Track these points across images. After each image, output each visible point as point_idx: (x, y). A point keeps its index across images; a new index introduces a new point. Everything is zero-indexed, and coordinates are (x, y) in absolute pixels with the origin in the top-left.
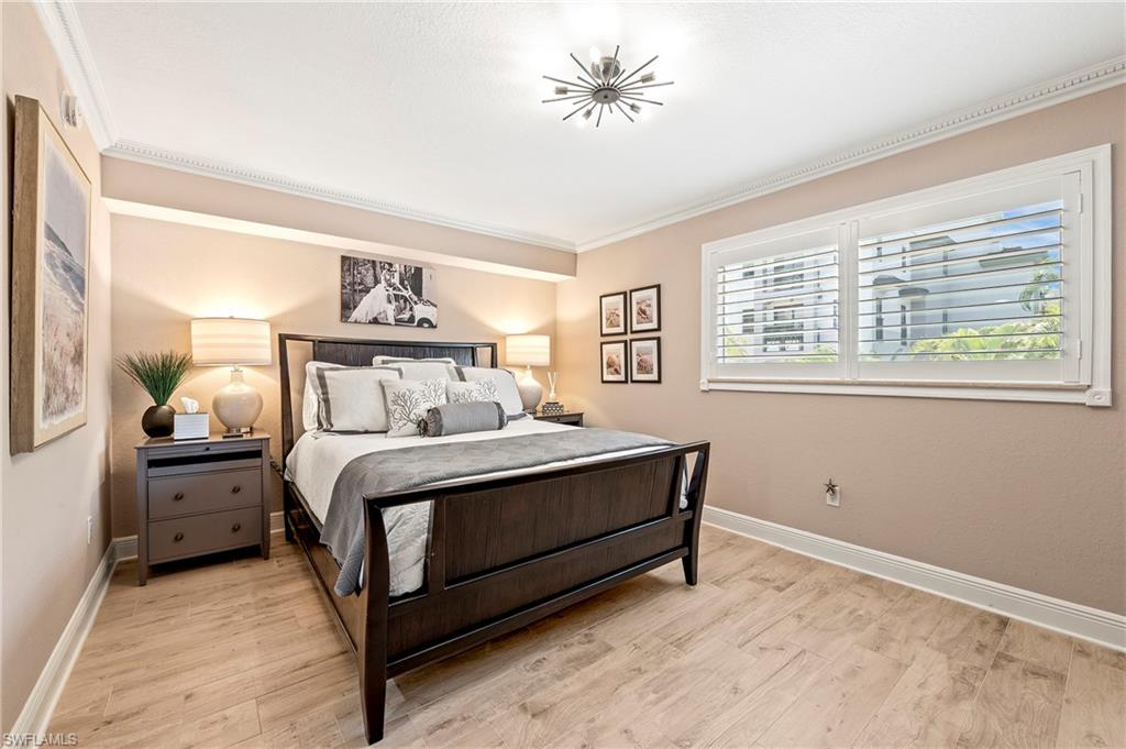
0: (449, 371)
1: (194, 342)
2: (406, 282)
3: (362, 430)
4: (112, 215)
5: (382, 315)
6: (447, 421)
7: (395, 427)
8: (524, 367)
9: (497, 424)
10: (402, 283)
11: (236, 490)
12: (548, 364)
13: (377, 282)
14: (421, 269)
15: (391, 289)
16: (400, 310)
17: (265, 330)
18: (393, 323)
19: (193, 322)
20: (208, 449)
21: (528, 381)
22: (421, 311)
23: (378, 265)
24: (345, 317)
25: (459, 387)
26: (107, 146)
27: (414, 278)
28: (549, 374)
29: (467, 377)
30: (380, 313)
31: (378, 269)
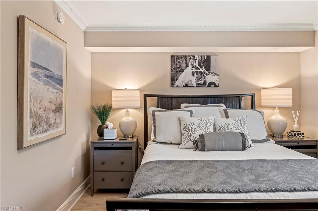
0: (220, 111)
1: (113, 99)
2: (202, 64)
3: (169, 142)
4: (92, 53)
5: (190, 82)
6: (208, 143)
7: (183, 143)
8: (274, 108)
9: (241, 147)
10: (200, 65)
11: (122, 163)
12: (292, 106)
13: (187, 66)
14: (210, 56)
15: (194, 69)
16: (199, 79)
17: (138, 93)
18: (195, 86)
19: (112, 91)
20: (113, 145)
21: (277, 117)
22: (209, 78)
23: (188, 58)
24: (172, 85)
25: (223, 121)
26: (85, 28)
27: (206, 62)
28: (293, 112)
29: (230, 115)
30: (189, 81)
31: (188, 59)
